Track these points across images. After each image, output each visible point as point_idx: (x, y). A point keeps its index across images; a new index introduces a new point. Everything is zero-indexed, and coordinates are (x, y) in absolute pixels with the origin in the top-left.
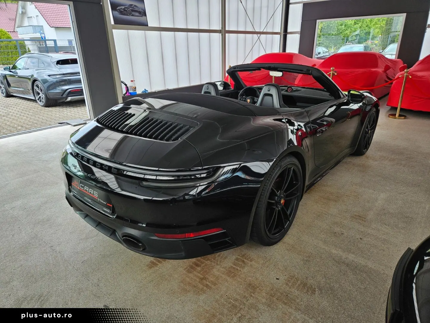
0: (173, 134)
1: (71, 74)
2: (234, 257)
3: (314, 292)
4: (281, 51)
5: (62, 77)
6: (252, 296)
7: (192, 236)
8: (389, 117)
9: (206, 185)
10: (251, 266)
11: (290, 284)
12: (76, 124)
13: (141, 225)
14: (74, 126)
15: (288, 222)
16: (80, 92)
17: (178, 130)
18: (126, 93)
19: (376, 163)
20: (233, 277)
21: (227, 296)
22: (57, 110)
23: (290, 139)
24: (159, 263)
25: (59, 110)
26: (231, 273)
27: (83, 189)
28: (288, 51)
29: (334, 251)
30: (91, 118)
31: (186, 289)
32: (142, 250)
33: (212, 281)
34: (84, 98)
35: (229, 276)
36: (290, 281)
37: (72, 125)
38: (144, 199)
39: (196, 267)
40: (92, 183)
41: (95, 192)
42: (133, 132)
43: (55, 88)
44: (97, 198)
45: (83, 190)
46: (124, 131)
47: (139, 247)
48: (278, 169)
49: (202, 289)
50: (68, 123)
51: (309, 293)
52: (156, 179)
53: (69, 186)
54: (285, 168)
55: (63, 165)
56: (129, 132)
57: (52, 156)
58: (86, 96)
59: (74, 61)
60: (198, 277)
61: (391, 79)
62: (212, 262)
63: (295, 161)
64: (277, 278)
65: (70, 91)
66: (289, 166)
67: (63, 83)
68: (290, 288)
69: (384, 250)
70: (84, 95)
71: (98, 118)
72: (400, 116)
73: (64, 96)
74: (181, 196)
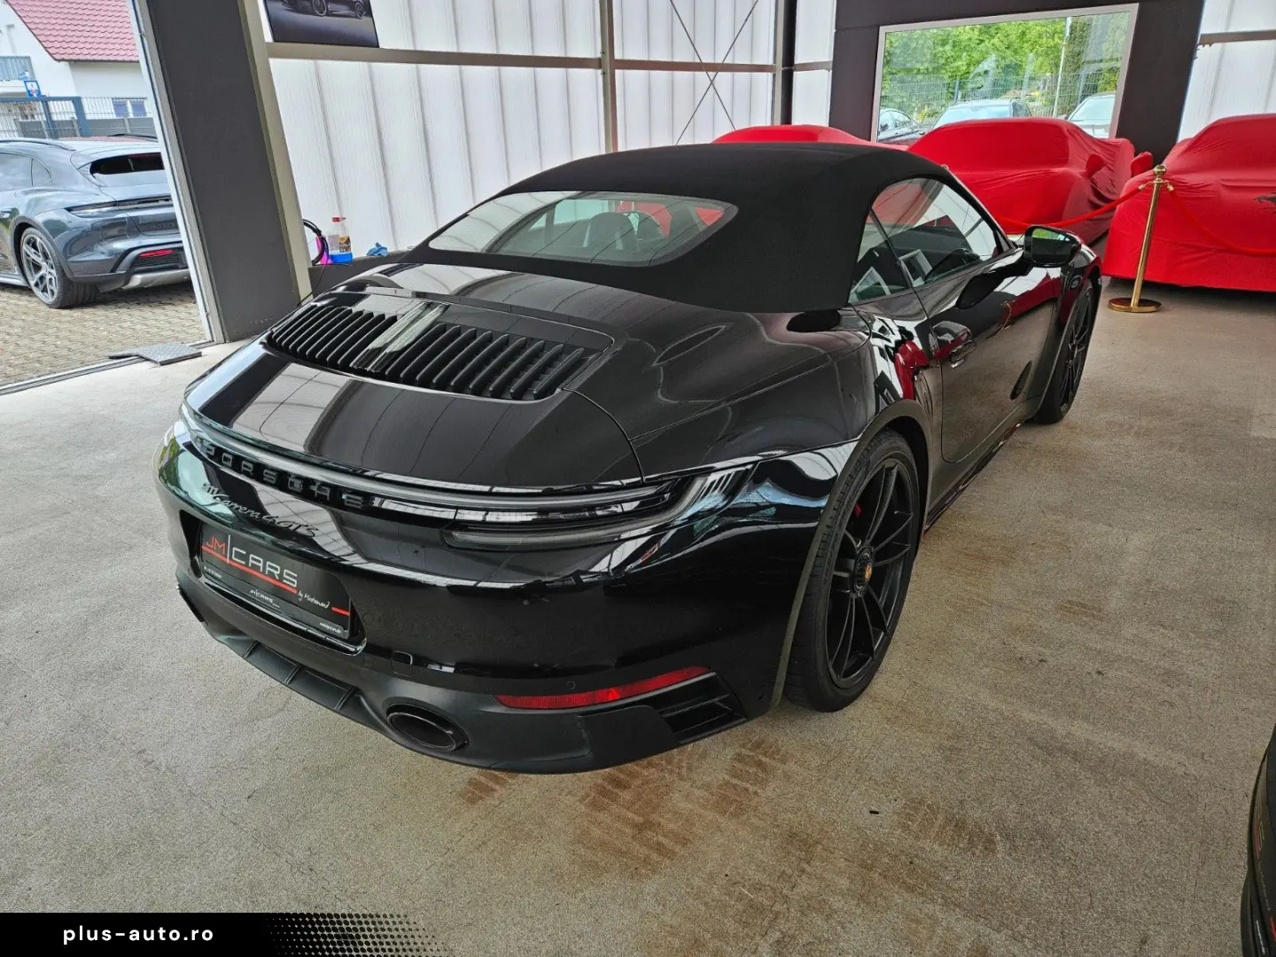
0: (536, 377)
1: (139, 203)
2: (730, 753)
3: (989, 845)
4: (778, 122)
5: (111, 213)
6: (803, 871)
7: (615, 699)
8: (1110, 307)
9: (649, 537)
10: (787, 776)
11: (914, 827)
12: (168, 358)
13: (436, 668)
14: (163, 364)
15: (883, 634)
16: (174, 257)
17: (549, 364)
18: (320, 257)
19: (1098, 443)
20: (735, 815)
21: (727, 875)
22: (99, 316)
23: (879, 373)
24: (497, 783)
25: (107, 317)
26: (730, 802)
27: (244, 563)
28: (798, 120)
29: (1027, 716)
30: (215, 339)
31: (597, 863)
32: (458, 748)
33: (672, 832)
34: (188, 275)
35: (723, 813)
36: (912, 815)
37: (155, 362)
38: (451, 588)
39: (616, 790)
40: (263, 538)
41: (285, 571)
42: (402, 375)
43: (88, 248)
44: (295, 592)
45: (245, 569)
46: (370, 372)
47: (445, 740)
48: (860, 475)
49: (647, 861)
50: (143, 358)
51: (978, 853)
52: (484, 523)
53: (192, 556)
54: (878, 469)
55: (168, 487)
56: (387, 373)
57: (103, 462)
58: (195, 268)
59: (152, 162)
60: (626, 821)
61: (1107, 200)
62: (662, 770)
63: (902, 446)
64: (873, 808)
65: (138, 257)
66: (889, 463)
67: (114, 232)
68: (917, 838)
69: (1172, 705)
70: (187, 267)
71: (272, 333)
72: (1142, 303)
73: (118, 272)
74: (570, 575)
